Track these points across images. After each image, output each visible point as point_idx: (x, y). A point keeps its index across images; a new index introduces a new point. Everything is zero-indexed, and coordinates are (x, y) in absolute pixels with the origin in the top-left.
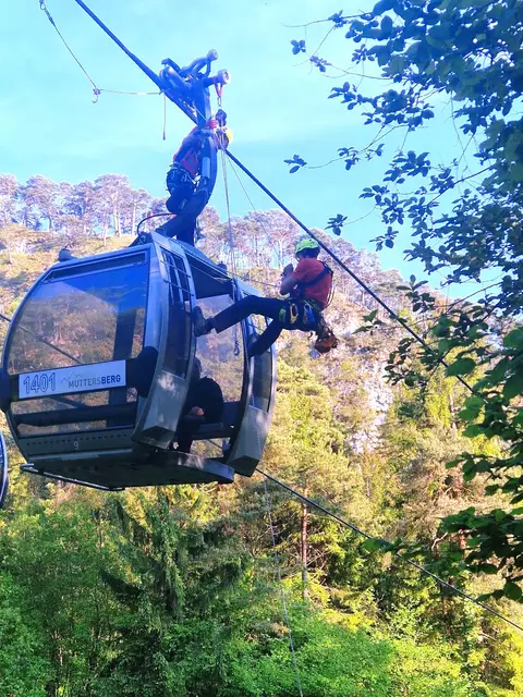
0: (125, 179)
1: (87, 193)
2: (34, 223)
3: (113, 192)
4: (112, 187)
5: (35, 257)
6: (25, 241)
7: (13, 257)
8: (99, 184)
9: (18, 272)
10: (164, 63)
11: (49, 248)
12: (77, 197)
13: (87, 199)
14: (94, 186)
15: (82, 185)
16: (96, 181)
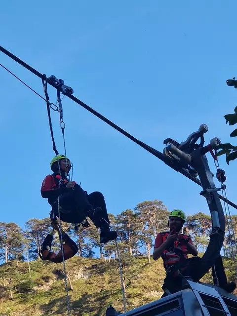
0: (160, 203)
1: (129, 220)
2: (87, 252)
3: (151, 215)
4: (150, 212)
5: (92, 281)
6: (81, 269)
7: (73, 284)
8: (138, 211)
9: (79, 296)
10: (166, 142)
11: (103, 272)
12: (121, 225)
13: (129, 225)
14: (134, 213)
15: (124, 214)
16: (136, 209)
